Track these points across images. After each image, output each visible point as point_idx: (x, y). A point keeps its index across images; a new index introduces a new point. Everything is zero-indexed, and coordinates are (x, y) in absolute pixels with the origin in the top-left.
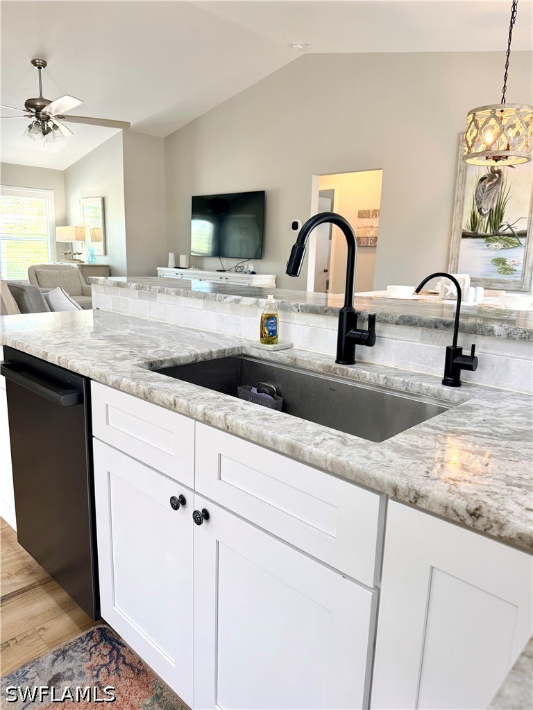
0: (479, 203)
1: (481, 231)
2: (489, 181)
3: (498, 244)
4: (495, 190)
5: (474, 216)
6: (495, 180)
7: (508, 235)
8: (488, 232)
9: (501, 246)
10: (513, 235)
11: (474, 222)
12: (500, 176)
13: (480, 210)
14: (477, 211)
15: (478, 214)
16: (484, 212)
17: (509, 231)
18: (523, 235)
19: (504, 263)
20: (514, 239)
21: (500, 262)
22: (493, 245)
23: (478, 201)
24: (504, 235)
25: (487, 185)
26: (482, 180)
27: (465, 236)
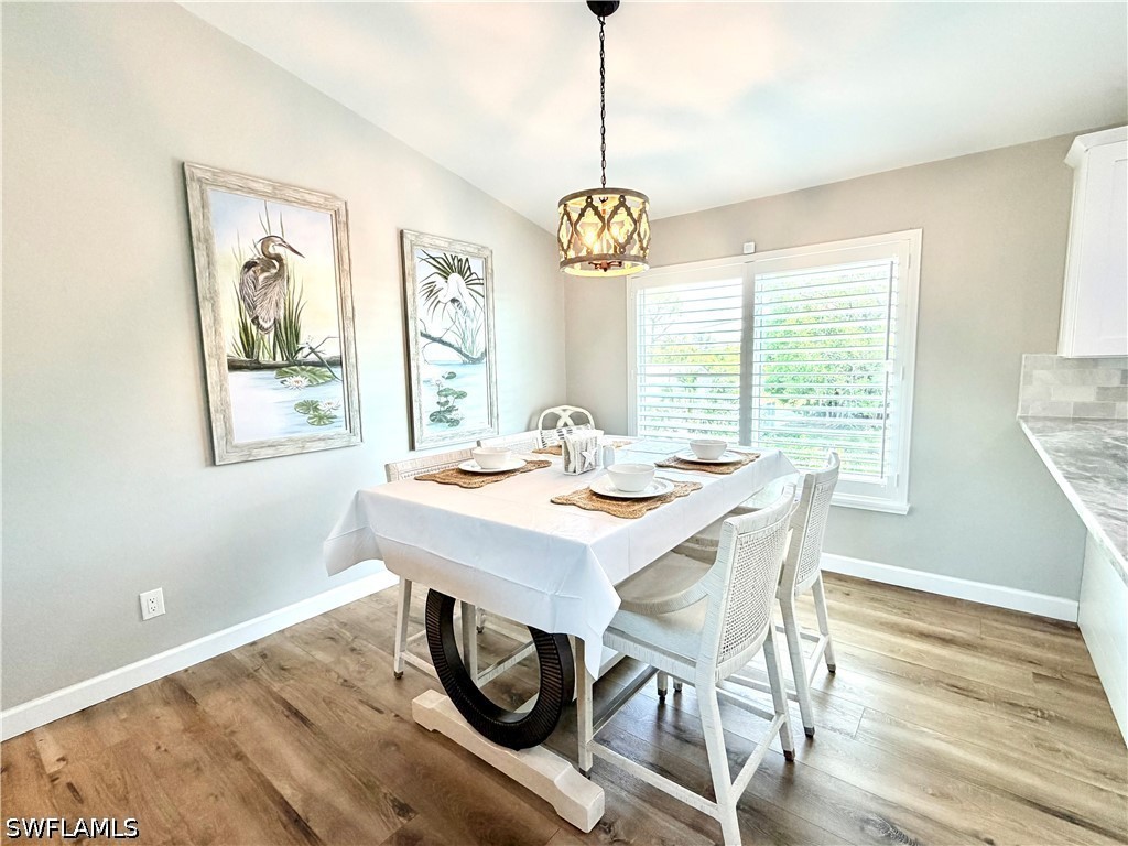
1: (265, 358)
2: (263, 271)
3: (299, 378)
4: (277, 288)
5: (245, 329)
6: (274, 271)
7: (314, 364)
8: (279, 359)
9: (306, 382)
10: (321, 364)
11: (249, 344)
12: (282, 265)
13: (255, 320)
16: (266, 325)
17: (312, 357)
18: (337, 363)
19: (316, 409)
20: (324, 370)
21: (309, 407)
22: (291, 381)
23: (248, 304)
24: (307, 364)
25: (261, 278)
26: (249, 266)
27: (234, 366)
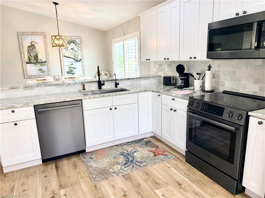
0: (30, 53)
1: (32, 62)
2: (31, 47)
3: (38, 65)
4: (34, 50)
5: (29, 57)
6: (33, 47)
7: (41, 62)
8: (35, 62)
9: (40, 65)
10: (42, 62)
11: (30, 59)
12: (34, 46)
13: (30, 55)
14: (29, 56)
15: (30, 57)
16: (32, 56)
17: (41, 61)
18: (45, 62)
19: (42, 70)
20: (43, 63)
21: (40, 70)
22: (37, 65)
23: (29, 53)
24: (40, 62)
25: (31, 49)
26: (29, 47)
27: (27, 63)
